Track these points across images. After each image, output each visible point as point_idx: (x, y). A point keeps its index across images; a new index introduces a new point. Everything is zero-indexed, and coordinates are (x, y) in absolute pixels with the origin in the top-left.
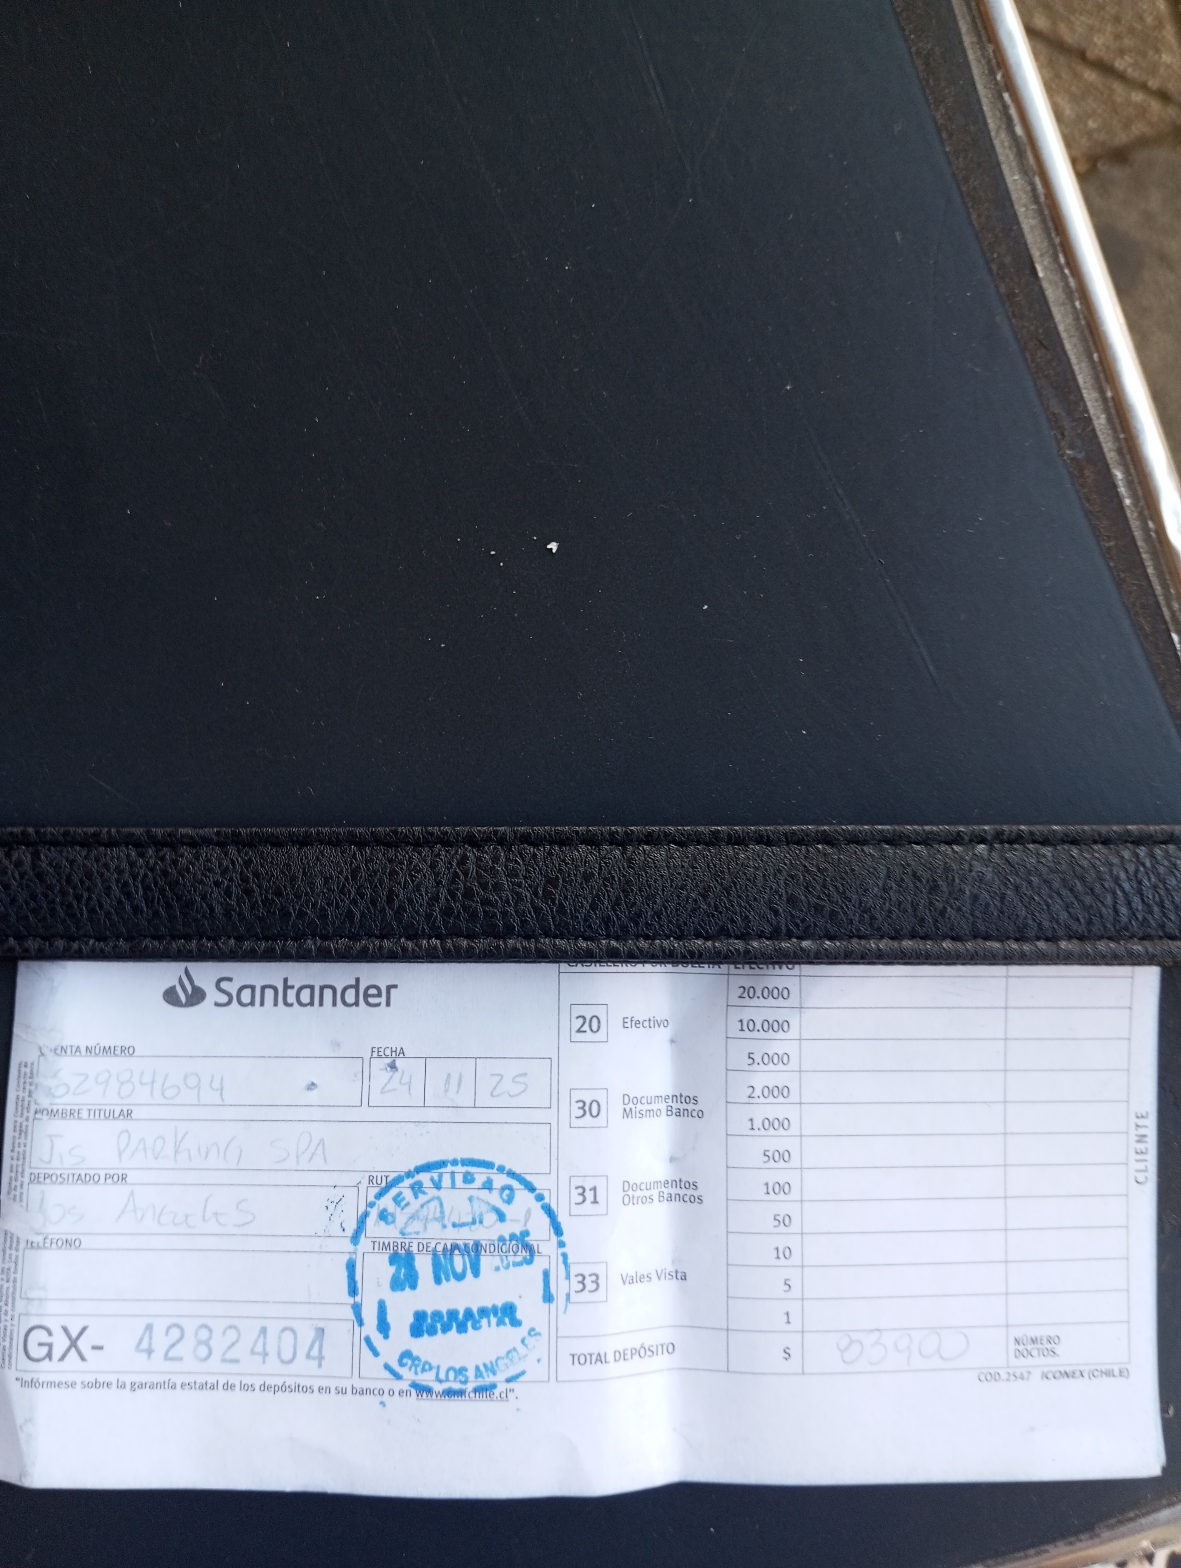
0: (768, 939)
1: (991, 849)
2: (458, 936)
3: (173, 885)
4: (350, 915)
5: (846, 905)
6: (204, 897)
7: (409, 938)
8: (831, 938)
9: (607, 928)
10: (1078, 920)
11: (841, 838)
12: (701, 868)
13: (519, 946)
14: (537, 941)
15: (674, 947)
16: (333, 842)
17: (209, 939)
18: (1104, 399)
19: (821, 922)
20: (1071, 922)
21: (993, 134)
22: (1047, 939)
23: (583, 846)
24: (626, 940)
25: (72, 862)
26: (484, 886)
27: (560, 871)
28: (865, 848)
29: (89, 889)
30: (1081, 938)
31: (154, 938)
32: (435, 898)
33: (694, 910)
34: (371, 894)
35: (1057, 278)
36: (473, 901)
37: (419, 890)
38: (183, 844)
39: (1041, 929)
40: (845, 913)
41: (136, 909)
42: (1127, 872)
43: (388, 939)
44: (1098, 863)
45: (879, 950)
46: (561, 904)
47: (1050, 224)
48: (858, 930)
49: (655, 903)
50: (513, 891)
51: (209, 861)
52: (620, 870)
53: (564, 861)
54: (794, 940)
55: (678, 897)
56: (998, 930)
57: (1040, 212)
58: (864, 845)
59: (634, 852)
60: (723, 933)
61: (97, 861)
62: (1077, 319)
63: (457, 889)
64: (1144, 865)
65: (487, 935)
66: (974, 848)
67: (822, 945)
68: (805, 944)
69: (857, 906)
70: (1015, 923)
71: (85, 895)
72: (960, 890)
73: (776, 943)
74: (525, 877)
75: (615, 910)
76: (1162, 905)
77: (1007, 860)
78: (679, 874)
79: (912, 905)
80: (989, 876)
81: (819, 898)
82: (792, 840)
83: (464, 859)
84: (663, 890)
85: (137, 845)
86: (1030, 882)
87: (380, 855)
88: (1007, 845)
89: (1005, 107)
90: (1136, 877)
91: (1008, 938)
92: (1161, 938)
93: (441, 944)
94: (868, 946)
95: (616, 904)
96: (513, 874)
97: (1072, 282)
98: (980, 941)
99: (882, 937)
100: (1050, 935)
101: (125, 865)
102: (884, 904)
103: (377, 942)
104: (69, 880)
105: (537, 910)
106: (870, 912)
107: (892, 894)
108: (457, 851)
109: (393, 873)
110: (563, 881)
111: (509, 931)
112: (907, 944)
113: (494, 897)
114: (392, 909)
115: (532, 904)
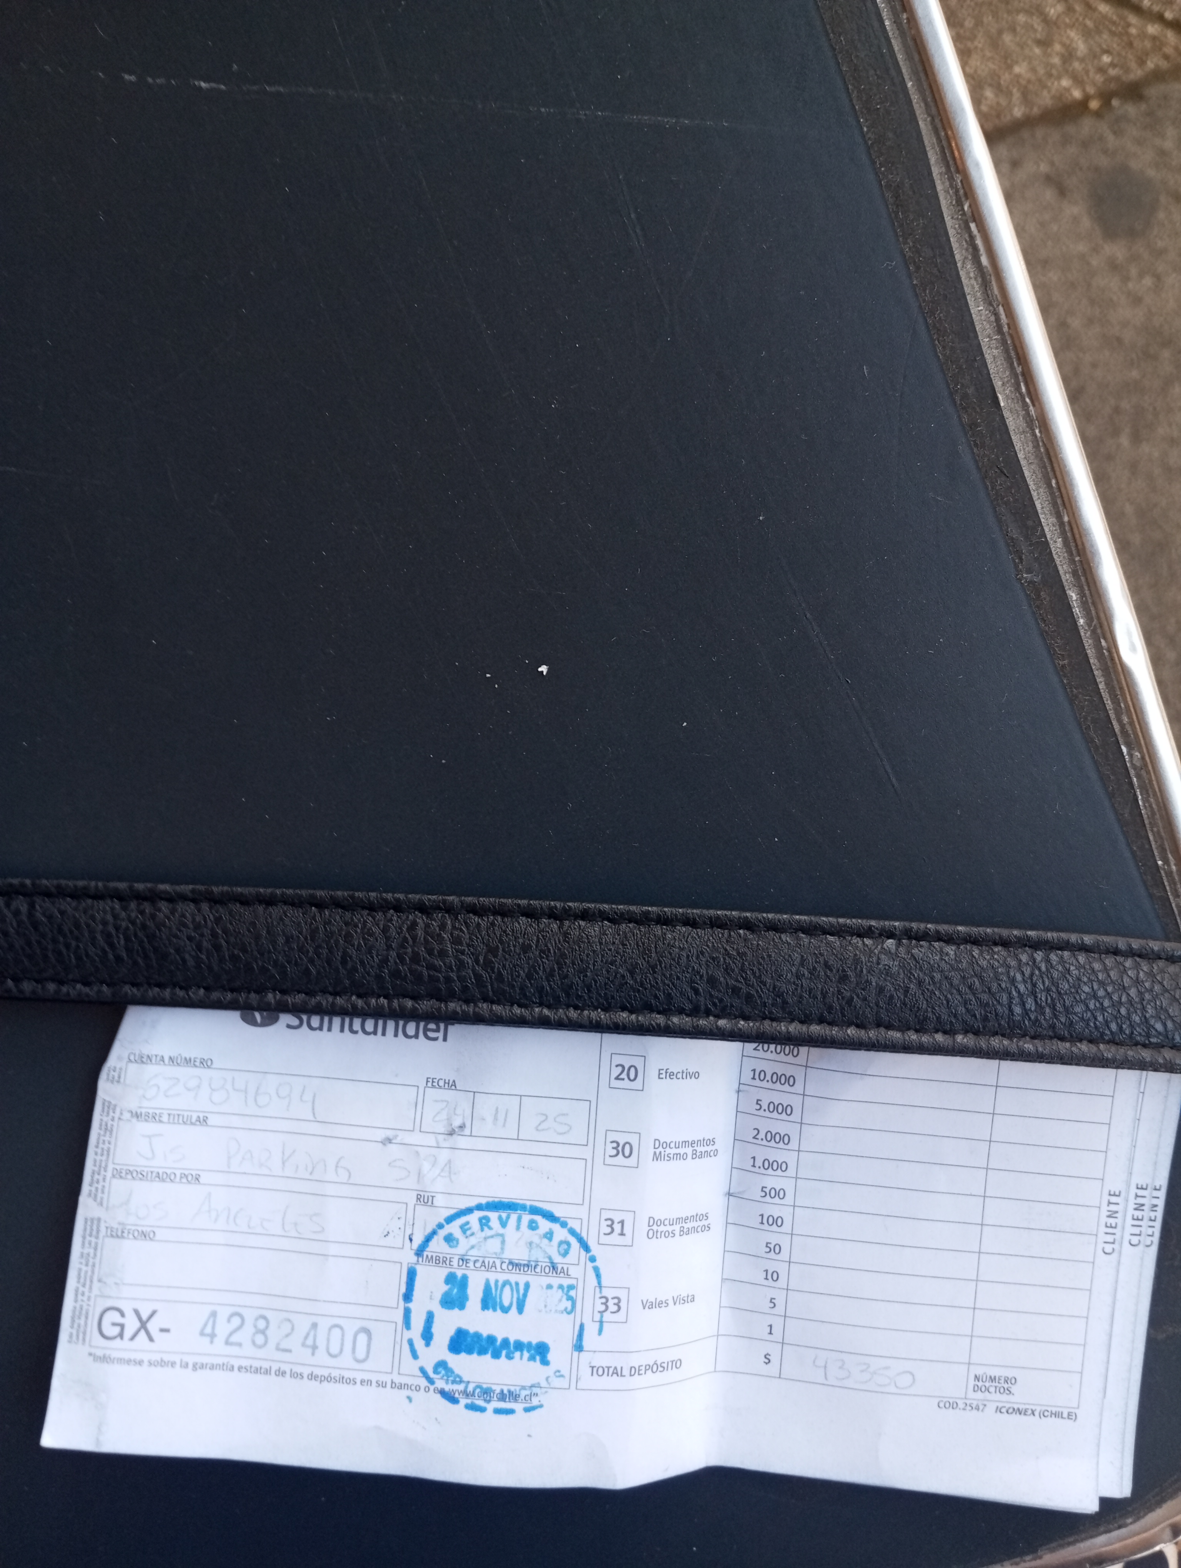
0: (687, 1015)
1: (899, 944)
2: (404, 996)
3: (151, 937)
4: (307, 972)
5: (761, 988)
6: (178, 951)
7: (359, 996)
8: (746, 1018)
9: (541, 997)
10: (975, 1016)
11: (761, 925)
12: (630, 946)
13: (458, 1009)
14: (476, 1005)
15: (600, 1018)
16: (296, 903)
17: (181, 988)
18: (1062, 525)
19: (736, 1002)
20: (968, 1018)
21: (959, 265)
22: (945, 1032)
23: (524, 918)
24: (557, 1009)
25: (62, 913)
26: (430, 952)
27: (501, 941)
28: (782, 936)
29: (77, 940)
30: (976, 1033)
31: (133, 985)
32: (385, 961)
33: (621, 985)
34: (327, 954)
35: (1018, 407)
36: (419, 965)
37: (370, 953)
38: (162, 899)
39: (940, 1023)
40: (760, 997)
41: (118, 959)
42: (1023, 974)
43: (340, 997)
44: (996, 963)
45: (788, 1032)
46: (499, 972)
48: (771, 1012)
49: (586, 976)
50: (456, 957)
51: (183, 916)
52: (556, 943)
53: (505, 932)
54: (711, 1018)
55: (608, 972)
56: (899, 1021)
58: (782, 933)
59: (570, 927)
60: (649, 1008)
61: (85, 912)
62: (1036, 447)
63: (406, 953)
64: (1039, 969)
65: (431, 996)
66: (883, 943)
67: (736, 1024)
68: (722, 1023)
69: (771, 990)
70: (916, 1016)
71: (74, 943)
72: (867, 981)
73: (695, 1020)
74: (468, 945)
75: (549, 981)
76: (1053, 1008)
77: (912, 955)
78: (610, 950)
79: (822, 993)
80: (895, 969)
81: (737, 981)
82: (716, 923)
83: (413, 926)
84: (594, 965)
85: (121, 899)
86: (932, 978)
87: (338, 918)
88: (914, 942)
90: (1032, 980)
91: (909, 1029)
92: (1051, 1038)
93: (388, 1003)
94: (778, 1028)
95: (550, 976)
96: (457, 941)
97: (1033, 411)
98: (882, 1030)
99: (792, 1021)
100: (948, 1027)
101: (109, 918)
102: (796, 989)
103: (330, 999)
104: (60, 929)
105: (477, 977)
106: (783, 997)
107: (803, 981)
108: (408, 917)
109: (348, 936)
110: (503, 950)
111: (451, 995)
112: (815, 1029)
113: (439, 963)
114: (346, 969)
115: (474, 970)
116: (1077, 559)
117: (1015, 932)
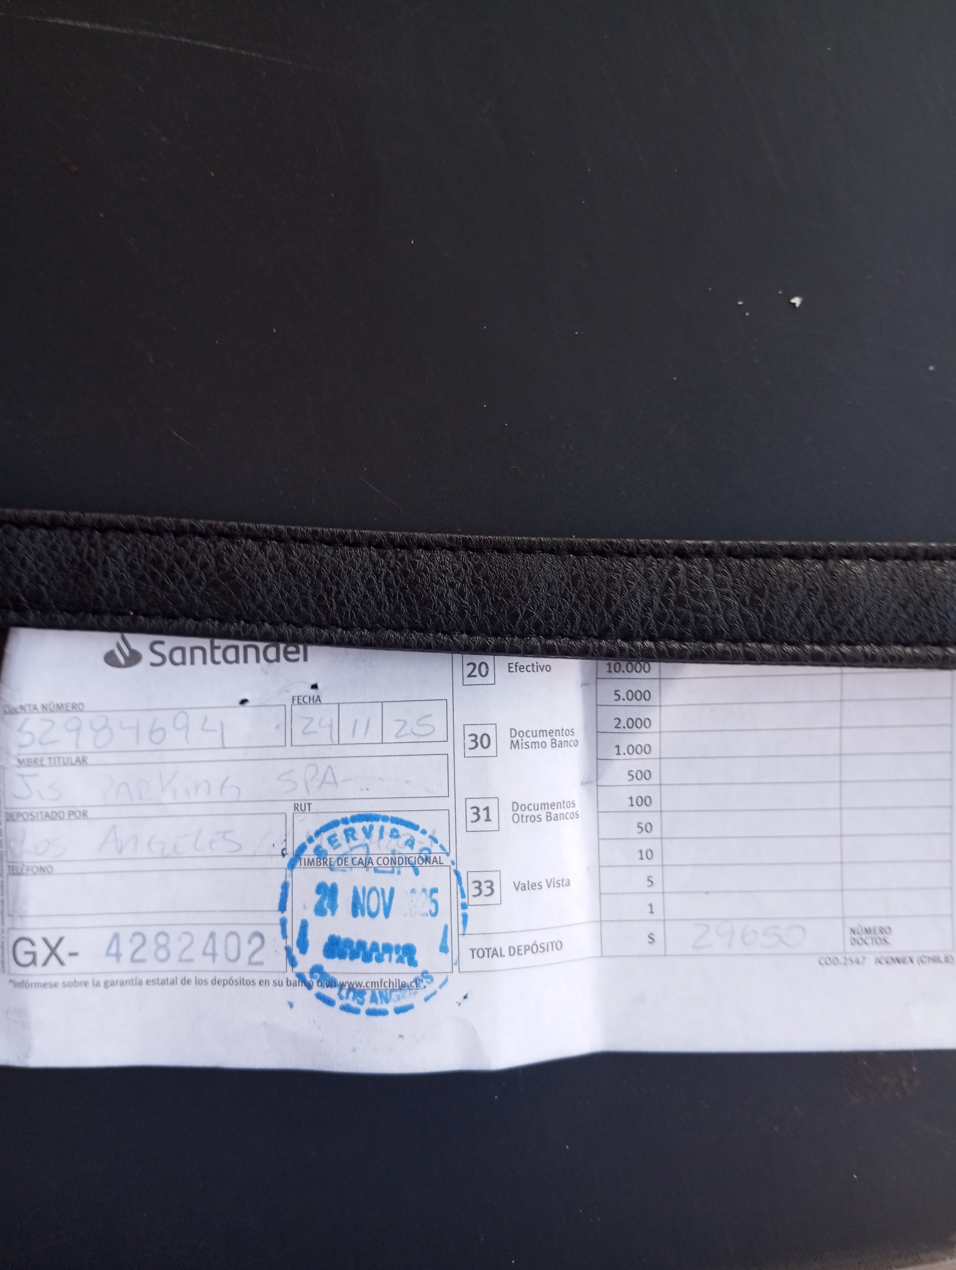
2: (670, 639)
3: (413, 583)
4: (571, 617)
6: (441, 597)
7: (624, 639)
9: (812, 634)
12: (900, 581)
13: (728, 649)
14: (745, 645)
15: (875, 652)
16: (554, 551)
17: (444, 633)
23: (787, 560)
24: (829, 646)
25: (321, 559)
26: (694, 595)
27: (766, 581)
29: (338, 584)
31: (397, 629)
32: (649, 605)
33: (894, 619)
34: (591, 599)
36: (684, 607)
37: (634, 596)
38: (419, 547)
41: (379, 604)
43: (606, 640)
46: (768, 612)
49: (858, 611)
50: (721, 600)
51: (442, 563)
52: (823, 582)
53: (769, 573)
55: (879, 606)
59: (835, 566)
60: (921, 641)
61: (344, 559)
63: (670, 597)
65: (697, 639)
71: (335, 588)
74: (733, 587)
75: (818, 618)
78: (879, 586)
83: (674, 571)
84: (865, 601)
85: (379, 546)
87: (597, 564)
93: (655, 645)
95: (819, 613)
96: (720, 584)
101: (367, 564)
103: (596, 643)
104: (319, 574)
105: (744, 617)
108: (668, 563)
109: (610, 581)
110: (769, 590)
111: (717, 636)
113: (704, 605)
114: (610, 613)
115: (740, 611)
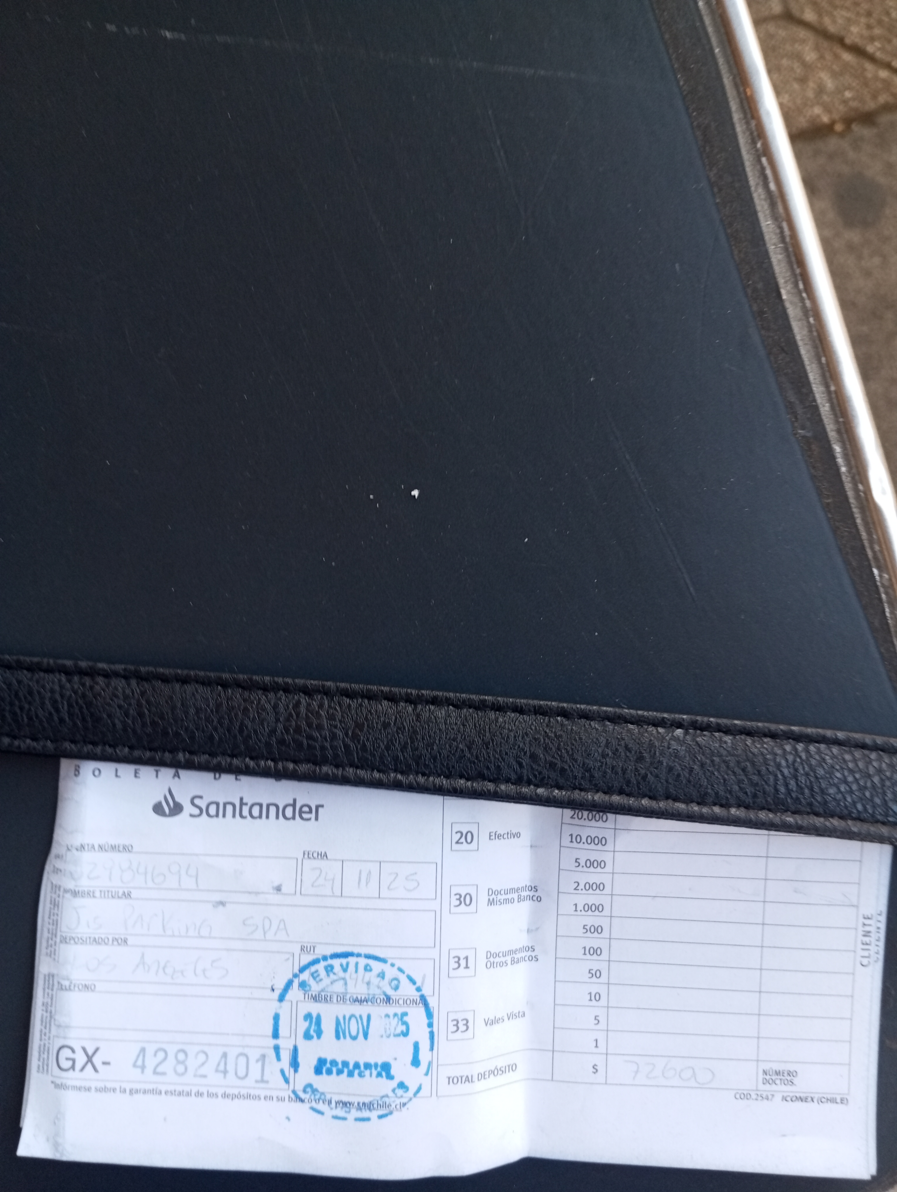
0: (513, 784)
1: (686, 733)
2: (287, 760)
3: (89, 705)
4: (211, 737)
5: (573, 764)
6: (109, 716)
7: (252, 758)
8: (560, 788)
9: (396, 765)
10: (746, 793)
11: (575, 714)
12: (469, 726)
13: (330, 772)
14: (344, 769)
15: (442, 783)
16: (206, 683)
17: (110, 746)
18: (829, 392)
19: (553, 775)
20: (741, 795)
21: (753, 189)
22: (722, 806)
23: (386, 702)
24: (408, 776)
25: (19, 682)
26: (310, 725)
27: (366, 719)
28: (592, 723)
29: (30, 703)
30: (747, 807)
31: (73, 741)
32: (273, 731)
33: (461, 758)
34: (228, 724)
35: (796, 300)
36: (300, 735)
37: (262, 724)
38: (99, 674)
39: (718, 797)
40: (572, 771)
41: (62, 720)
42: (787, 760)
43: (236, 758)
44: (765, 751)
45: (594, 801)
46: (364, 744)
47: (793, 259)
48: (580, 784)
49: (433, 749)
50: (330, 731)
51: (116, 688)
52: (410, 722)
53: (370, 711)
54: (532, 787)
55: (450, 746)
56: (685, 795)
57: (786, 249)
58: (592, 720)
59: (422, 710)
60: (482, 777)
61: (38, 683)
62: (810, 331)
63: (290, 726)
64: (800, 757)
65: (308, 761)
66: (673, 732)
67: (552, 792)
68: (540, 791)
69: (581, 766)
70: (698, 791)
71: (27, 706)
72: (659, 762)
73: (518, 788)
74: (340, 721)
75: (403, 752)
76: (811, 789)
77: (697, 742)
78: (453, 729)
79: (622, 770)
80: (682, 753)
81: (553, 757)
82: (539, 711)
83: (298, 704)
84: (439, 741)
85: (67, 673)
86: (713, 761)
87: (238, 696)
88: (698, 732)
89: (763, 169)
90: (794, 765)
91: (692, 802)
92: (808, 813)
93: (274, 765)
94: (586, 797)
95: (404, 748)
96: (331, 717)
97: (808, 303)
98: (670, 802)
99: (597, 791)
100: (724, 802)
101: (57, 688)
102: (601, 766)
103: (228, 760)
104: (16, 695)
105: (346, 746)
106: (590, 771)
107: (608, 759)
108: (294, 697)
109: (246, 710)
110: (368, 726)
111: (325, 761)
112: (616, 799)
113: (316, 734)
114: (242, 736)
115: (343, 741)
116: (841, 420)
117: (782, 727)
